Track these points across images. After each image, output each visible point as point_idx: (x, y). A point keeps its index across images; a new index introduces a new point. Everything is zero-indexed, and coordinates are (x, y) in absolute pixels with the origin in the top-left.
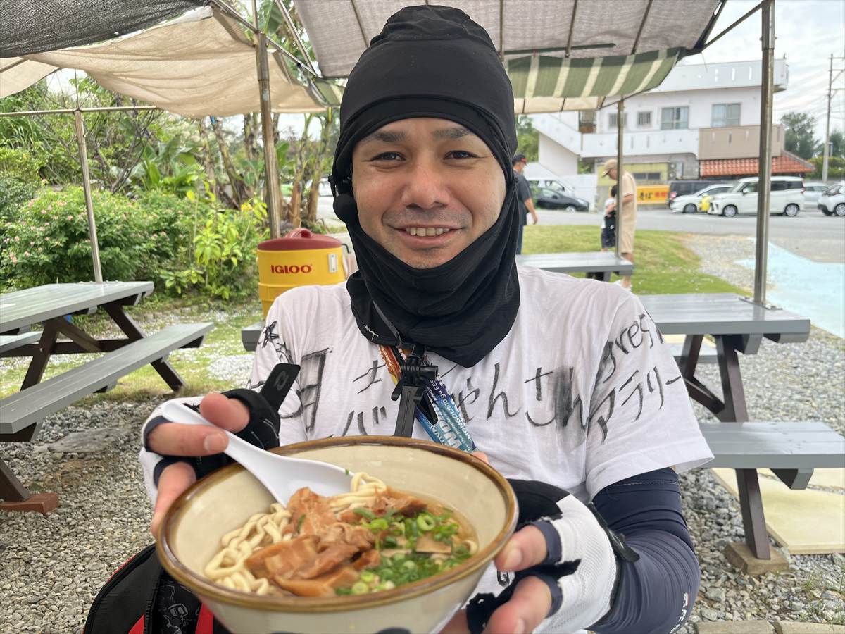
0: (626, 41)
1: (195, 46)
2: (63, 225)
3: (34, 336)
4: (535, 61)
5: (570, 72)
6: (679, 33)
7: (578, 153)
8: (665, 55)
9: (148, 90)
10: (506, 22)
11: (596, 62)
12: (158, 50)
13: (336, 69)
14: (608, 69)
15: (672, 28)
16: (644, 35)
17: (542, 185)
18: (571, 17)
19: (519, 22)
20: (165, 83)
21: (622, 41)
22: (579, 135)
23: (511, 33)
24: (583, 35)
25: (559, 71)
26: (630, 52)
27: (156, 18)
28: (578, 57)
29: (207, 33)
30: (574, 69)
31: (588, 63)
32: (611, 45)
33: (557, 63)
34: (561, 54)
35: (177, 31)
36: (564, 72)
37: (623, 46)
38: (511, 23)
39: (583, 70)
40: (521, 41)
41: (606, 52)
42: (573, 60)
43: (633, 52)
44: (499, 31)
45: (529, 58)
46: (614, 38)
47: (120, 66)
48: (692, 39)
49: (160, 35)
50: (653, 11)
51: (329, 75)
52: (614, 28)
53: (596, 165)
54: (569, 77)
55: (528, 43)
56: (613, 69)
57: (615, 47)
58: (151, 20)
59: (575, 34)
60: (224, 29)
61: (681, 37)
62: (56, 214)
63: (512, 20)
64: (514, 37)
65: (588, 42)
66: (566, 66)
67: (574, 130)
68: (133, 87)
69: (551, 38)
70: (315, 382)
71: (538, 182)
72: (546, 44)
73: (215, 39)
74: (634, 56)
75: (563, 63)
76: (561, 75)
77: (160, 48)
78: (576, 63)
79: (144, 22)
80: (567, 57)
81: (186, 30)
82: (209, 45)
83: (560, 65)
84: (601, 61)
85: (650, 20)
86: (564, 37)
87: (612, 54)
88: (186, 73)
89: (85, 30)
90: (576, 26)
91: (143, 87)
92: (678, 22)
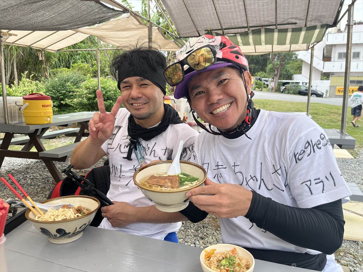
0: (302, 21)
1: (127, 27)
2: (94, 91)
3: (77, 129)
4: (263, 30)
5: (278, 34)
6: (325, 18)
7: (321, 70)
8: (320, 27)
9: (115, 42)
10: (248, 15)
11: (289, 30)
12: (114, 28)
13: (184, 34)
14: (295, 33)
15: (321, 16)
16: (309, 19)
17: (301, 84)
18: (275, 12)
19: (253, 15)
20: (120, 40)
21: (301, 21)
22: (323, 62)
23: (251, 19)
24: (281, 19)
25: (274, 34)
26: (304, 26)
27: (110, 17)
28: (282, 28)
29: (130, 22)
30: (280, 33)
31: (286, 31)
32: (296, 23)
33: (272, 31)
34: (274, 27)
35: (119, 22)
36: (276, 35)
37: (301, 23)
38: (250, 15)
39: (284, 33)
40: (256, 22)
41: (294, 26)
42: (278, 30)
43: (306, 26)
44: (246, 19)
45: (260, 29)
46: (297, 20)
47: (104, 33)
48: (331, 21)
49: (114, 23)
50: (310, 9)
51: (182, 36)
52: (294, 16)
53: (330, 76)
54: (278, 37)
55: (259, 23)
56: (298, 33)
57: (297, 24)
58: (109, 18)
59: (278, 19)
60: (136, 21)
61: (326, 20)
62: (92, 87)
63: (251, 14)
64: (253, 21)
65: (285, 22)
66: (276, 32)
67: (321, 60)
68: (110, 41)
69: (268, 21)
70: (115, 133)
71: (299, 83)
72: (266, 23)
73: (134, 24)
74: (306, 28)
75: (275, 31)
76: (275, 35)
77: (115, 27)
78: (280, 31)
79: (106, 19)
80: (276, 28)
81: (123, 21)
82: (131, 26)
83: (274, 32)
84: (291, 30)
85: (310, 13)
86: (273, 21)
87: (296, 27)
88: (126, 36)
89: (86, 22)
90: (278, 16)
91: (114, 41)
92: (323, 14)
